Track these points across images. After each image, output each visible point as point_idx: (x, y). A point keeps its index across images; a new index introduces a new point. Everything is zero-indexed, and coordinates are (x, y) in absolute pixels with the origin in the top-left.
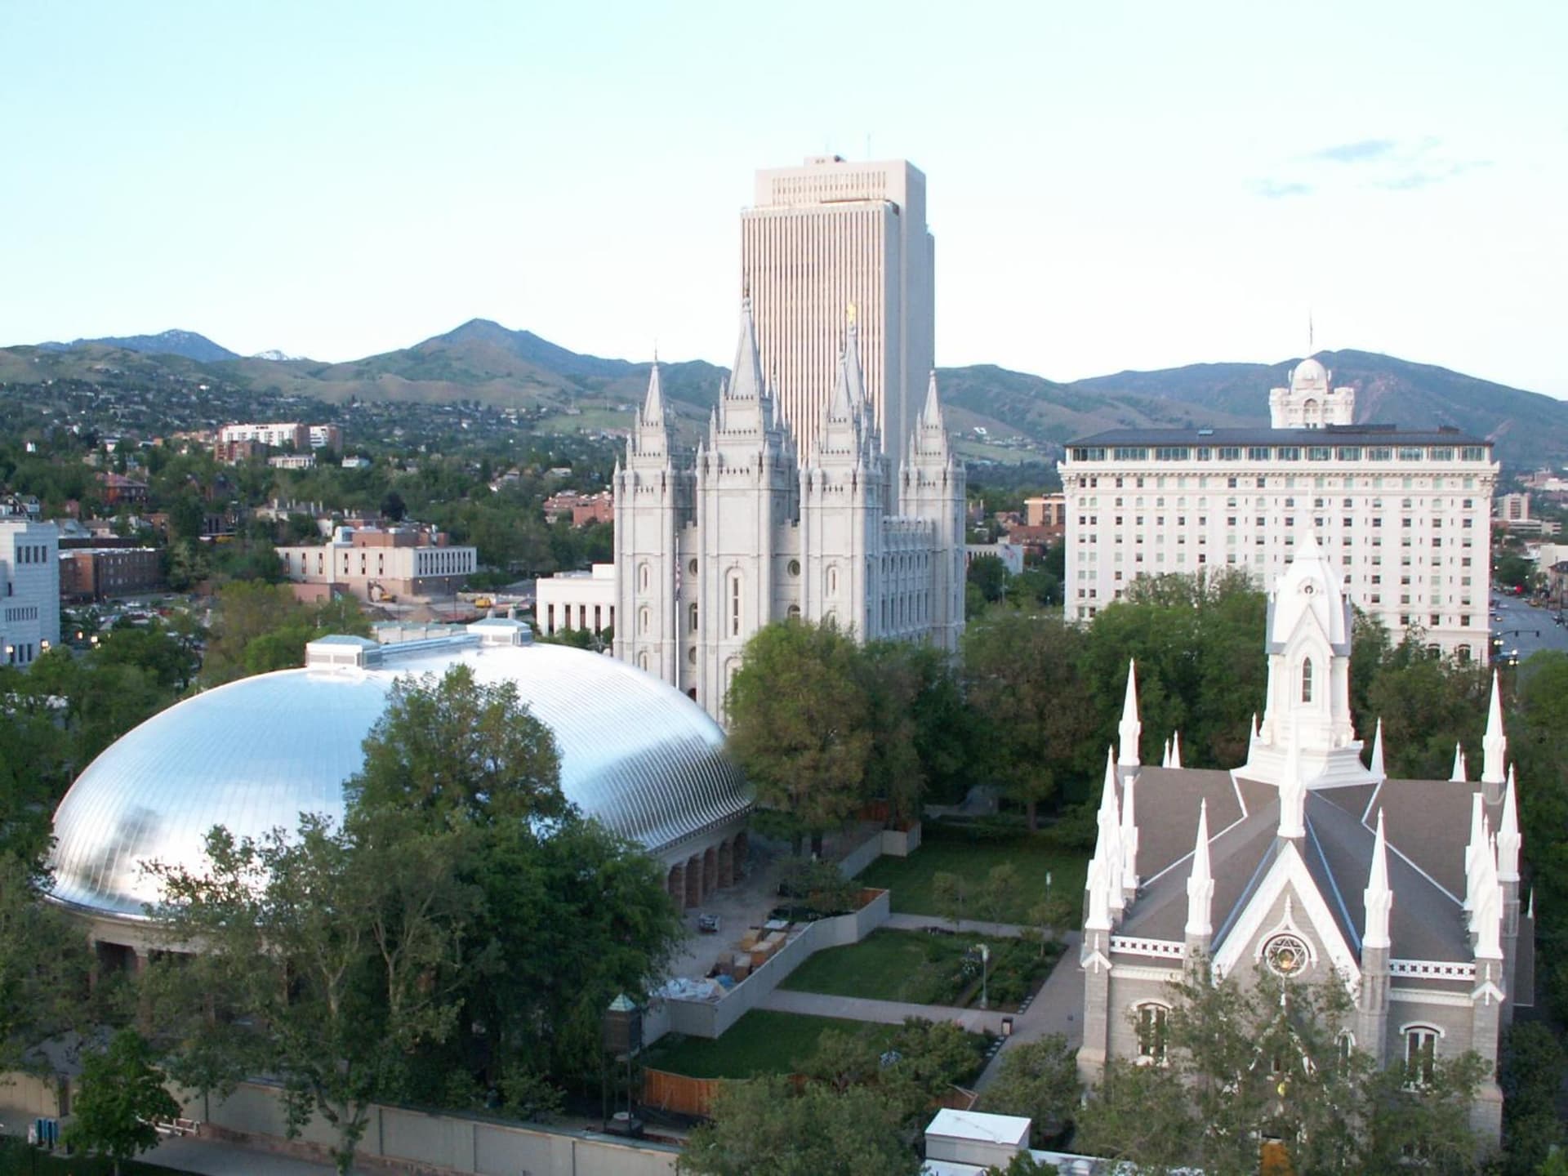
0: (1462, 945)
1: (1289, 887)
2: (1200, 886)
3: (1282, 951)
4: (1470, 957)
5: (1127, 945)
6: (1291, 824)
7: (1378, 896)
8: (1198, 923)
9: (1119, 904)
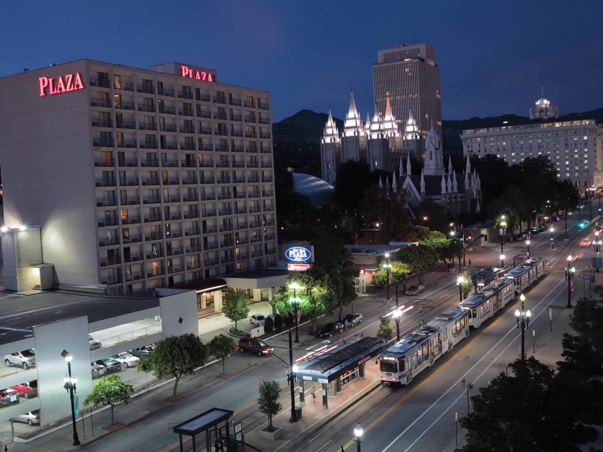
0: (439, 192)
1: (409, 184)
3: (408, 195)
7: (422, 183)
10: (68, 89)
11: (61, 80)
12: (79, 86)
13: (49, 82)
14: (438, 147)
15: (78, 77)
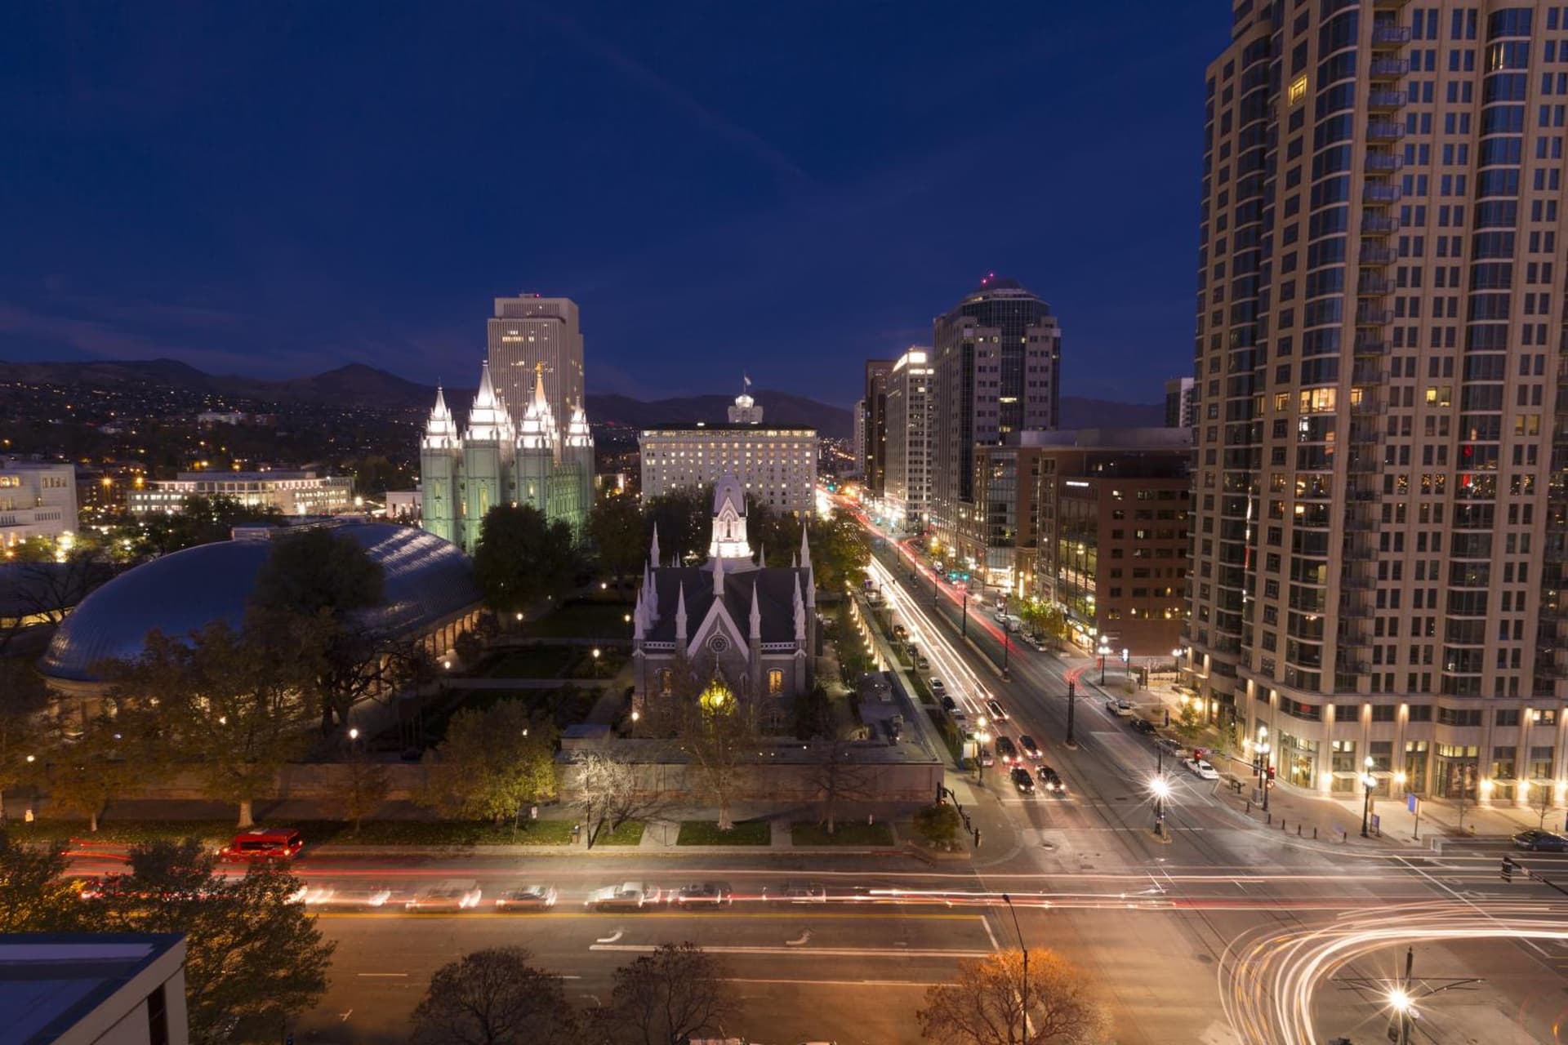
0: (790, 634)
1: (719, 616)
2: (682, 618)
3: (719, 643)
4: (793, 639)
5: (652, 645)
6: (719, 588)
7: (755, 618)
8: (682, 633)
9: (649, 627)
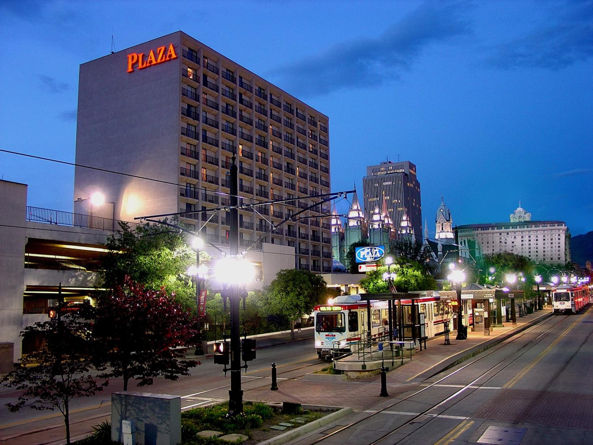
10: (159, 61)
11: (152, 54)
12: (172, 56)
13: (138, 57)
14: (448, 219)
15: (171, 48)
